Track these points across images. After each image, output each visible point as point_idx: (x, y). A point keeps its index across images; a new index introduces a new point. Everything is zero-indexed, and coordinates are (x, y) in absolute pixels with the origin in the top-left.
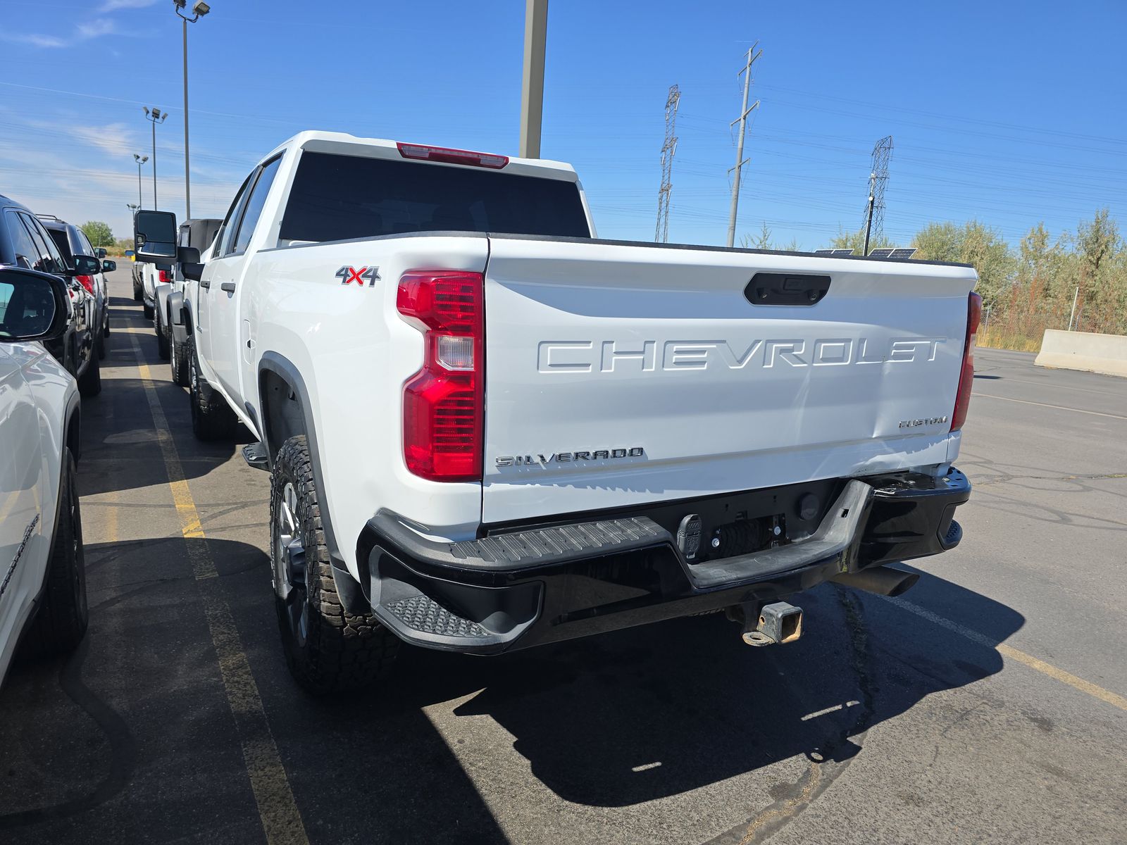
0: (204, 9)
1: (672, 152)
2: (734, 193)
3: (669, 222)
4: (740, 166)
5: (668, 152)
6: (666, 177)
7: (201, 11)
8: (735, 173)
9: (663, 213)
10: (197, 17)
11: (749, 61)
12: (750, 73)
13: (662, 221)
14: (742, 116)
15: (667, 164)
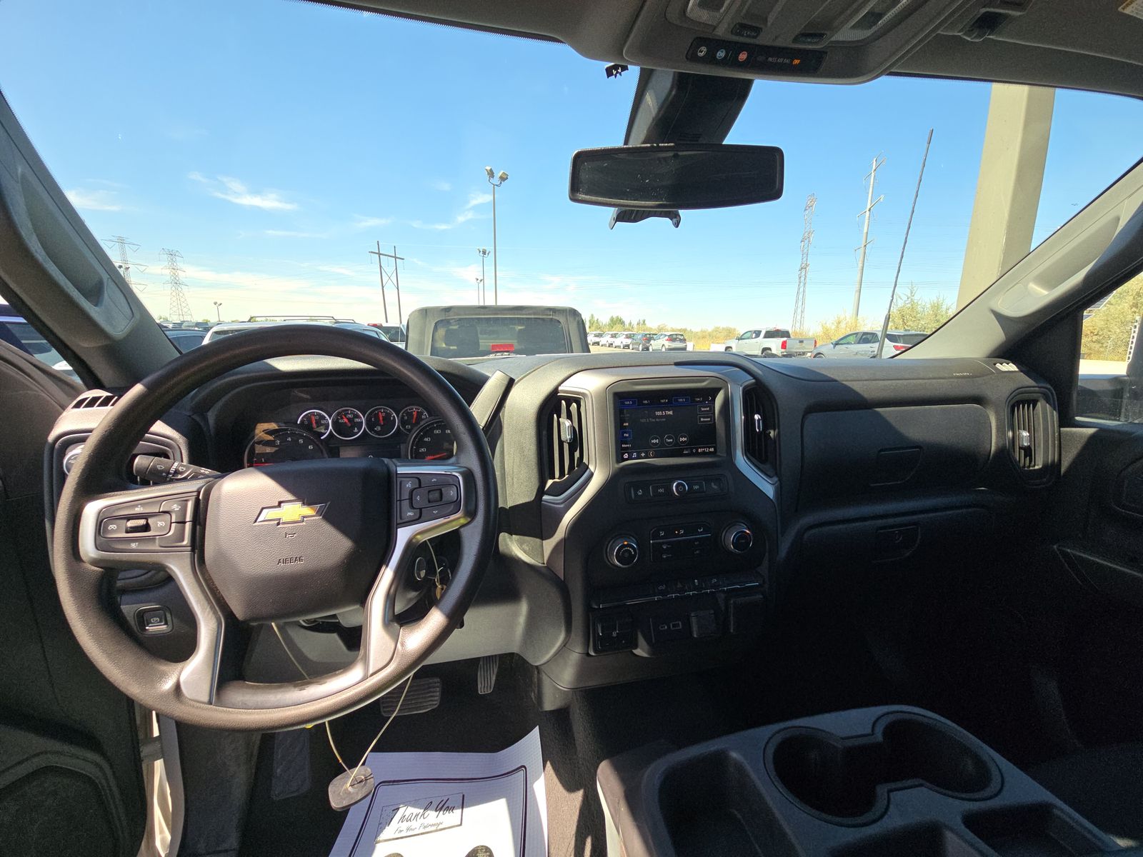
0: (505, 177)
1: (809, 241)
2: (860, 265)
3: (806, 290)
4: (865, 246)
5: (806, 241)
6: (805, 259)
7: (503, 179)
8: (862, 250)
9: (802, 284)
10: (501, 183)
11: (874, 168)
12: (875, 176)
13: (802, 289)
14: (868, 209)
15: (805, 251)
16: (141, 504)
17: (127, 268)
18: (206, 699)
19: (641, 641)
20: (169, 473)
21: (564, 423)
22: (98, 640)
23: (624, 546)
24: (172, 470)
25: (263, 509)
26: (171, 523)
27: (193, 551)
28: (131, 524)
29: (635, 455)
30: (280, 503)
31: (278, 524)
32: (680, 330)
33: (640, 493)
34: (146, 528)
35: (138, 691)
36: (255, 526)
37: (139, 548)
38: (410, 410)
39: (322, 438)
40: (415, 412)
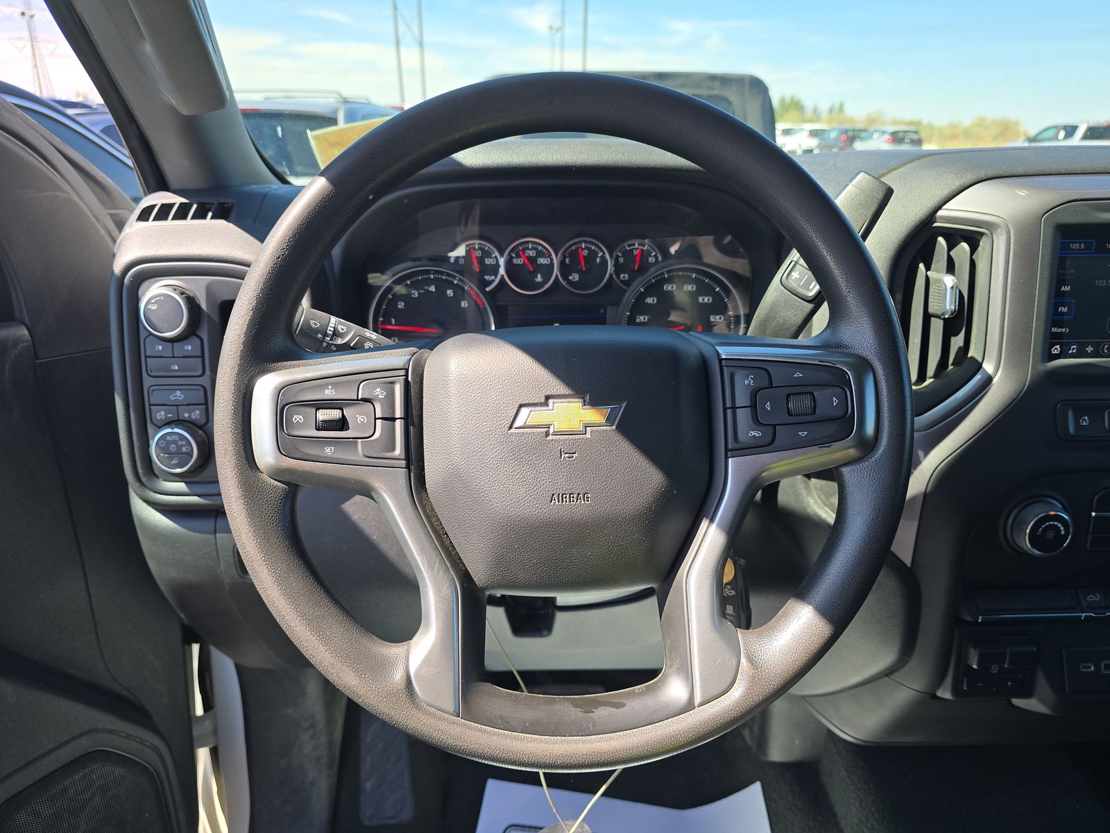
16: (331, 384)
17: (32, 16)
18: (451, 708)
19: (1042, 684)
20: (325, 334)
21: (940, 281)
22: (290, 596)
23: (1048, 518)
24: (330, 331)
25: (521, 406)
26: (376, 419)
27: (408, 467)
28: (323, 415)
29: (1074, 349)
30: (547, 398)
31: (547, 434)
32: (911, 123)
33: (1085, 422)
34: (342, 424)
35: (355, 683)
36: (512, 434)
37: (337, 456)
38: (629, 246)
39: (488, 289)
40: (638, 251)
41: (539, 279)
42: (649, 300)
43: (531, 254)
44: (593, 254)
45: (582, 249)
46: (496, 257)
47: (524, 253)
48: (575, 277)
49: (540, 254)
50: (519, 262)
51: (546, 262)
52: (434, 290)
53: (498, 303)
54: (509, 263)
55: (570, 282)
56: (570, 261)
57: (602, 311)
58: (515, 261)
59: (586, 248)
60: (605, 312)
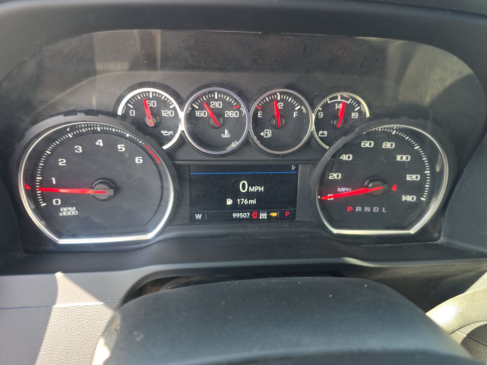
38: (330, 99)
39: (165, 147)
40: (341, 105)
41: (226, 134)
42: (345, 157)
43: (217, 106)
44: (289, 107)
45: (278, 101)
46: (174, 109)
47: (209, 105)
48: (267, 133)
49: (228, 106)
50: (202, 115)
51: (234, 115)
52: (101, 144)
53: (177, 162)
54: (191, 117)
55: (260, 138)
56: (263, 115)
57: (293, 168)
58: (197, 114)
59: (281, 100)
60: (297, 169)
